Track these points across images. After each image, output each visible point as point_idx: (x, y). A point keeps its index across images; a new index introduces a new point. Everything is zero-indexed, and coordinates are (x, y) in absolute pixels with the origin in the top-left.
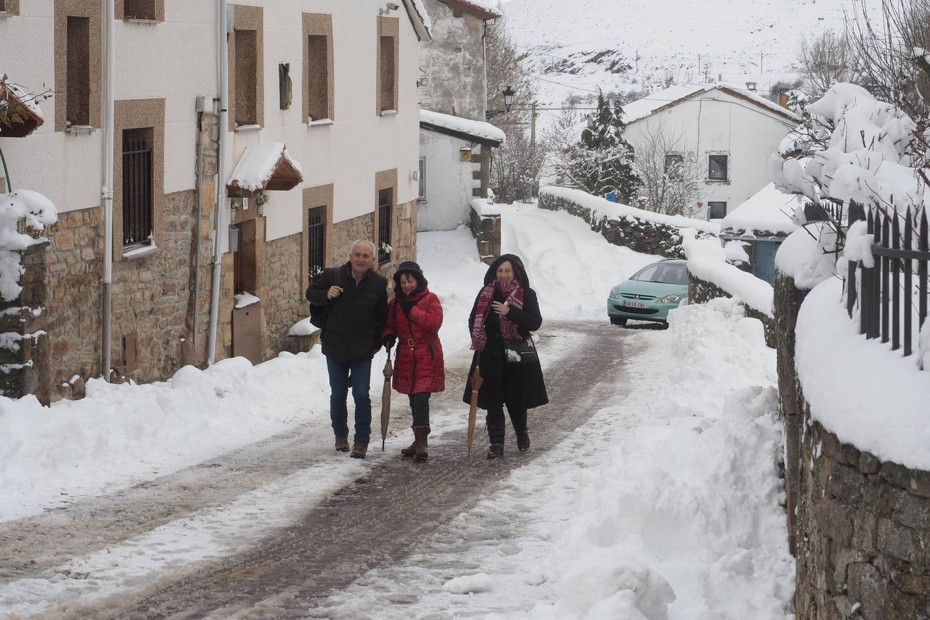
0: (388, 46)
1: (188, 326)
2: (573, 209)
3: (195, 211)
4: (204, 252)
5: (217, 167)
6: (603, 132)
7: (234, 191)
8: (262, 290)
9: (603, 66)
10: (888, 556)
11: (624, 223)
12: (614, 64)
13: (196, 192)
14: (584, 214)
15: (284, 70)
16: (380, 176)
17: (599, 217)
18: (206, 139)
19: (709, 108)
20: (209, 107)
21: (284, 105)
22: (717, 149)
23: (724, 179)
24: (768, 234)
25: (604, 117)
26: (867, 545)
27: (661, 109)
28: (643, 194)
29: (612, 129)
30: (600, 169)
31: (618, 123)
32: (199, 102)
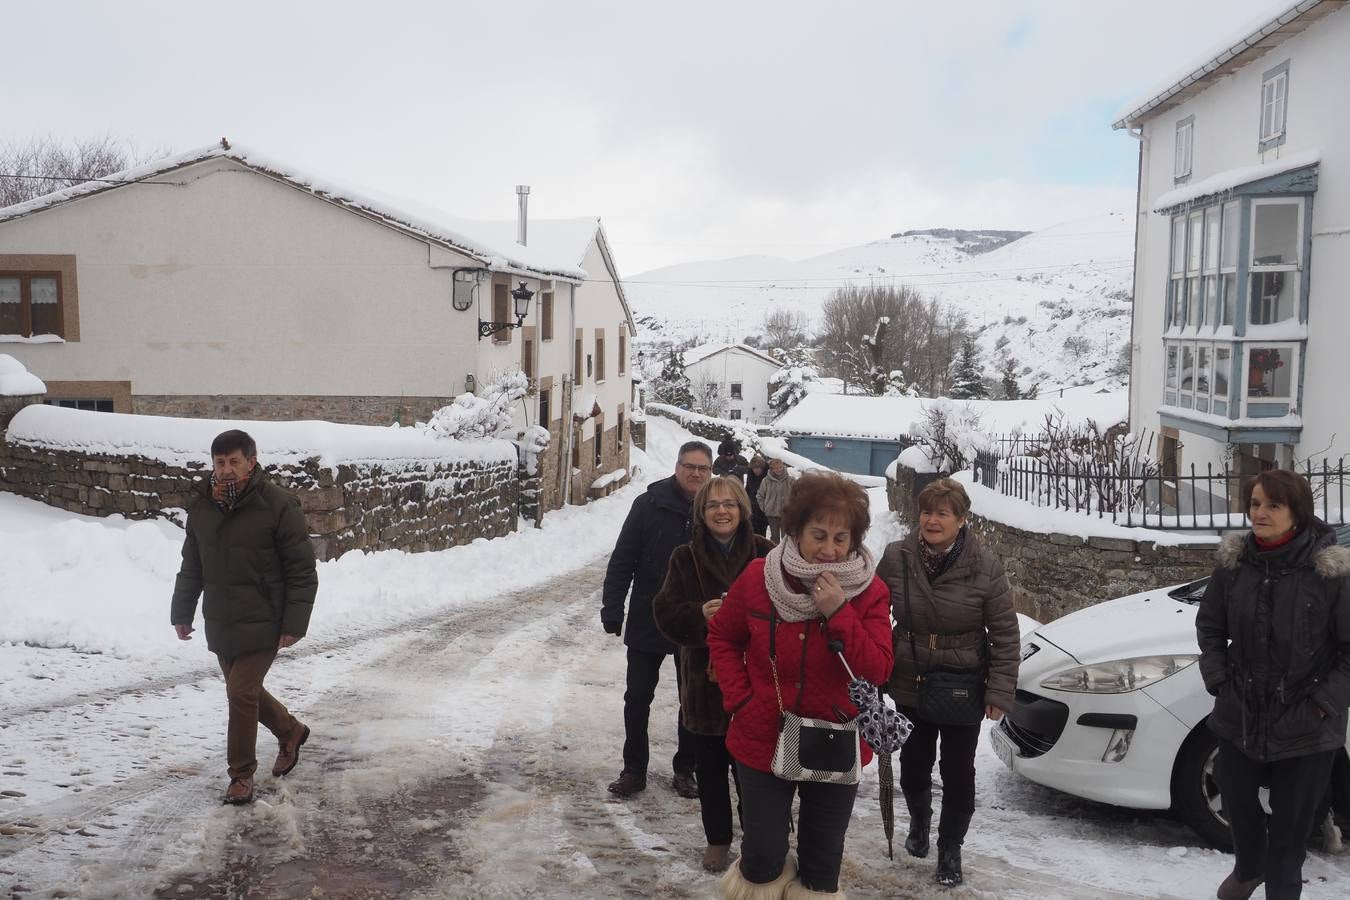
0: (622, 340)
1: (557, 485)
2: (668, 415)
3: (561, 429)
4: (564, 449)
5: (570, 407)
6: (674, 370)
7: (576, 418)
8: (581, 465)
9: (645, 327)
10: (1026, 558)
11: (701, 424)
12: (652, 325)
13: (561, 419)
14: (677, 419)
15: (589, 357)
16: (619, 406)
17: (686, 421)
18: (566, 395)
19: (731, 358)
20: (568, 379)
21: (589, 375)
22: (735, 381)
23: (740, 398)
24: (798, 433)
25: (674, 363)
26: (1018, 555)
27: (705, 358)
28: (697, 405)
29: (678, 369)
30: (674, 392)
31: (682, 366)
32: (564, 377)
